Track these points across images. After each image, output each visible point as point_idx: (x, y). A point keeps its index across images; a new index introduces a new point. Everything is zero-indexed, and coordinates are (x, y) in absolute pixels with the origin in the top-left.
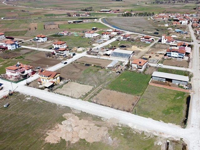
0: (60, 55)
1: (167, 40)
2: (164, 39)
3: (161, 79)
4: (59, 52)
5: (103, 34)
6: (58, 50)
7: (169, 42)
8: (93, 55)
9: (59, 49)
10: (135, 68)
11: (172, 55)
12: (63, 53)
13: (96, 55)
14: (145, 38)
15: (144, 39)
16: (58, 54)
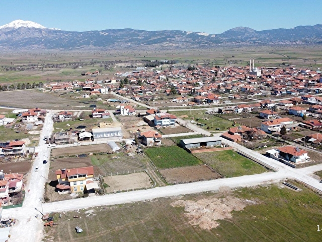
0: (12, 155)
1: (128, 110)
2: (125, 110)
3: (194, 145)
4: (14, 148)
5: (26, 117)
6: (7, 146)
7: (131, 113)
8: (61, 143)
9: (10, 145)
10: (151, 142)
11: (163, 123)
12: (19, 150)
13: (67, 143)
14: (99, 112)
15: (97, 113)
16: (11, 153)
